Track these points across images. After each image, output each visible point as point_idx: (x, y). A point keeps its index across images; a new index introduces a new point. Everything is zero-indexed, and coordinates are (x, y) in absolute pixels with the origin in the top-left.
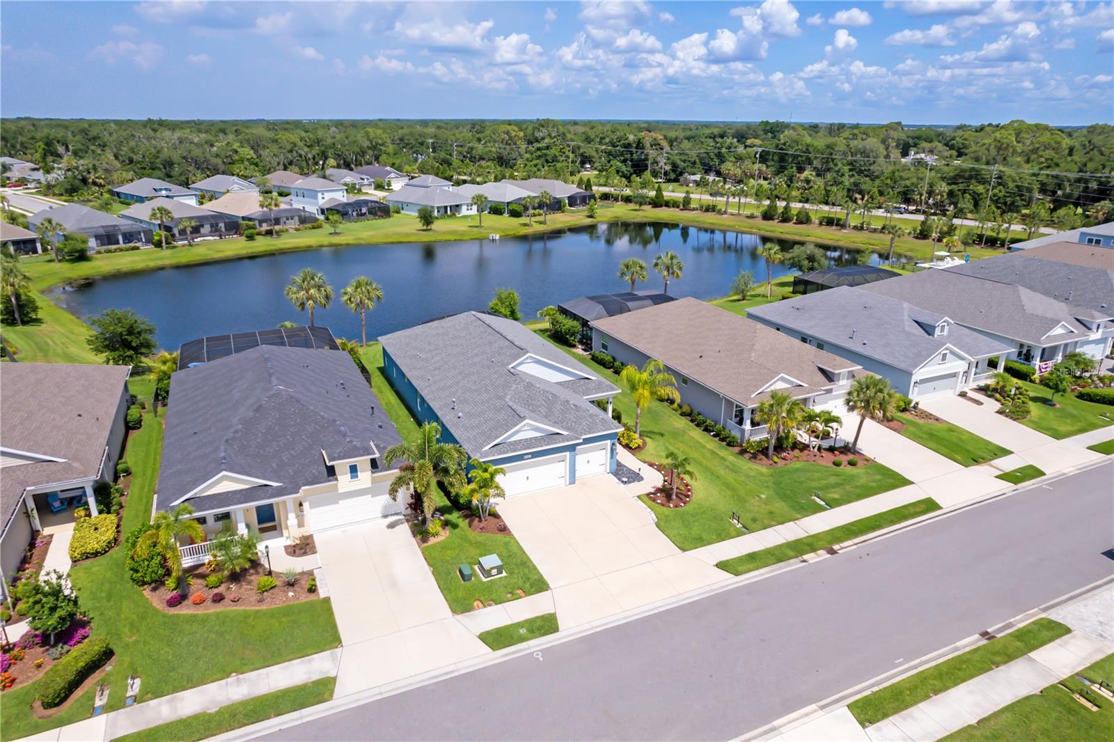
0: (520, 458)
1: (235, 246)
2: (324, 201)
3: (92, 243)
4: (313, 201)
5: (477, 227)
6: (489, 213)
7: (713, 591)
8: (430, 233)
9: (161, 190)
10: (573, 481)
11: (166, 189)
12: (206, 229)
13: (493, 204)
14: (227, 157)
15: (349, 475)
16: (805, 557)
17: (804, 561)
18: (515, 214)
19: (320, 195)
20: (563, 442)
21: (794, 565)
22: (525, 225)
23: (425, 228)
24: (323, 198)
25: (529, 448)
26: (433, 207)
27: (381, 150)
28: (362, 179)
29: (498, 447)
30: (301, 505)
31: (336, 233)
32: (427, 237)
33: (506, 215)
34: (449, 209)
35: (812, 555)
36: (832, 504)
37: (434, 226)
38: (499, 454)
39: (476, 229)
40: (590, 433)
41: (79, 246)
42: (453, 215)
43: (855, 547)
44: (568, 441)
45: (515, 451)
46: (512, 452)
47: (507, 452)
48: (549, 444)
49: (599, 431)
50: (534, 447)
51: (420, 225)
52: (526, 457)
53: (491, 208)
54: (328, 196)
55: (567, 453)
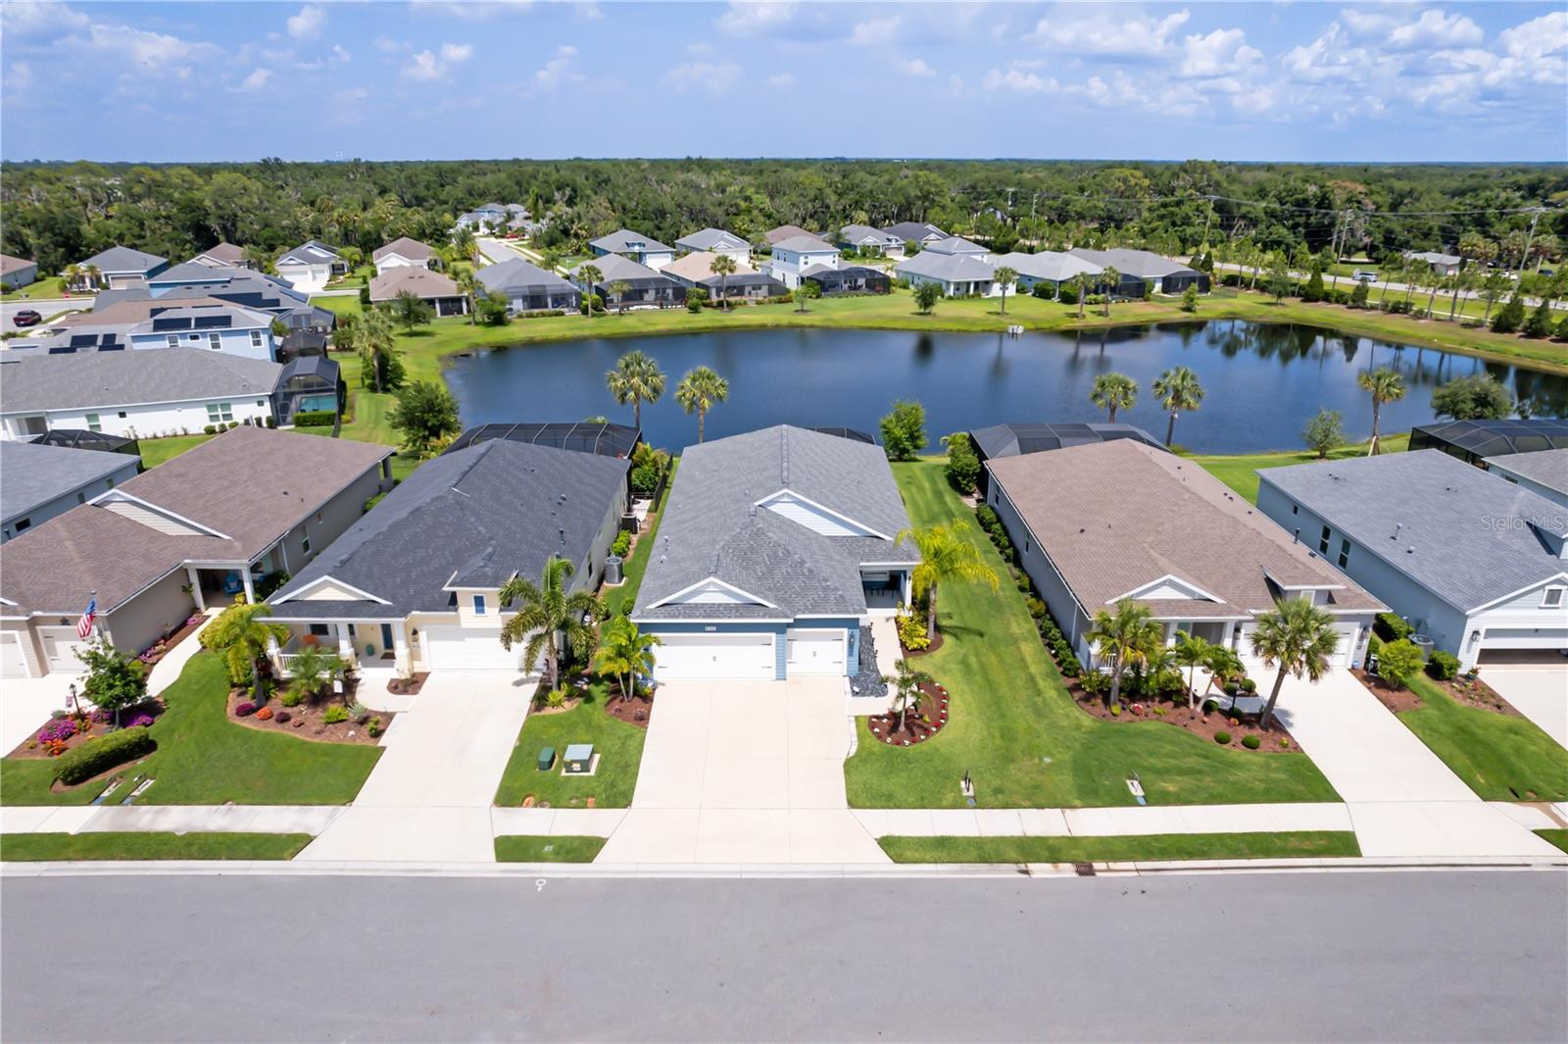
0: (699, 628)
1: (676, 318)
2: (806, 267)
3: (518, 305)
4: (792, 265)
5: (998, 314)
6: (1034, 295)
7: (843, 873)
8: (928, 318)
9: (634, 244)
10: (781, 676)
11: (639, 244)
12: (650, 296)
13: (1040, 283)
14: (731, 206)
15: (474, 607)
16: (1031, 866)
17: (1026, 872)
18: (1068, 299)
19: (802, 259)
20: (764, 617)
21: (1007, 872)
22: (1075, 315)
23: (922, 310)
24: (806, 263)
25: (710, 617)
26: (948, 283)
27: (934, 201)
28: (889, 240)
29: (667, 608)
30: (415, 632)
31: (803, 311)
32: (926, 324)
33: (1056, 299)
34: (972, 286)
35: (1049, 866)
36: (1154, 798)
37: (934, 309)
38: (665, 617)
39: (994, 317)
40: (811, 612)
41: (498, 308)
42: (977, 295)
43: (1136, 874)
44: (770, 617)
45: (690, 617)
46: (684, 617)
47: (677, 617)
48: (742, 616)
49: (827, 612)
50: (718, 617)
51: (916, 308)
52: (709, 629)
53: (1036, 289)
54: (813, 260)
55: (773, 635)
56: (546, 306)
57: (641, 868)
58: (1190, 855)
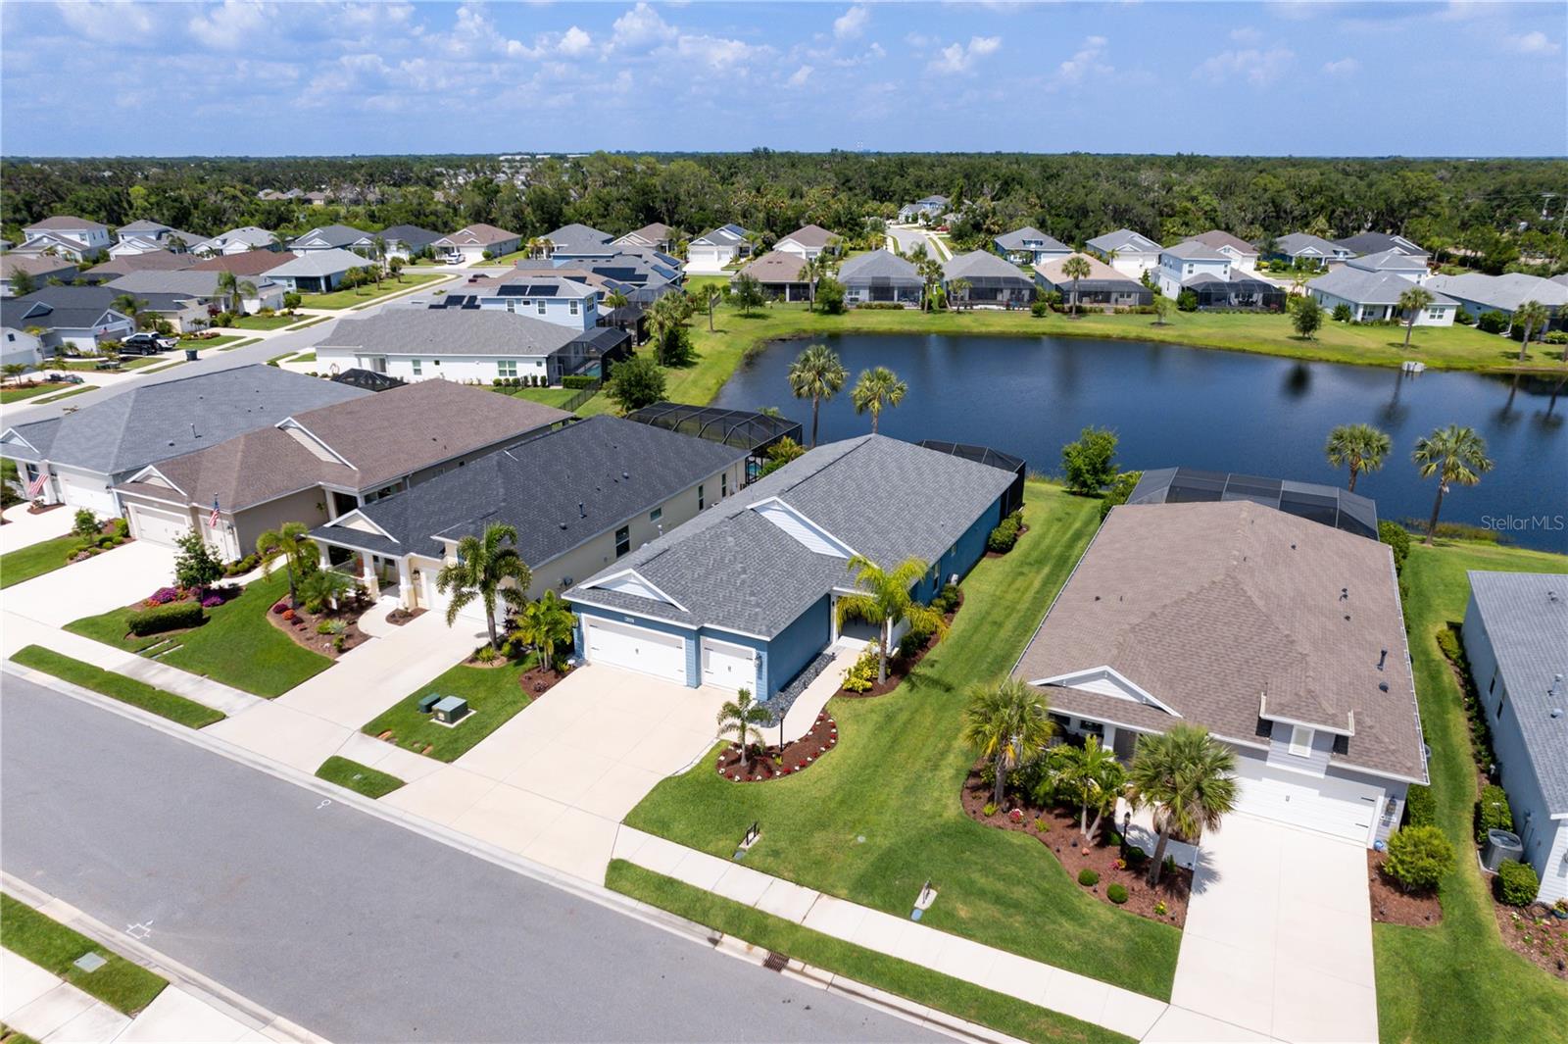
0: (620, 617)
1: (1018, 320)
2: (1191, 275)
3: (864, 296)
5: (1402, 345)
6: (1479, 327)
8: (1305, 344)
9: (1030, 242)
10: (692, 683)
11: (1036, 242)
12: (1005, 295)
13: (1489, 312)
14: (1166, 206)
16: (727, 938)
17: (715, 942)
18: (1517, 335)
20: (671, 618)
21: (696, 935)
22: (1516, 356)
23: (1301, 335)
25: (627, 608)
26: (1357, 306)
27: (1425, 208)
28: (1335, 252)
29: (596, 592)
30: (417, 572)
31: (1160, 324)
32: (1305, 350)
33: (1504, 335)
34: (1389, 311)
35: (742, 944)
37: (1316, 334)
38: (589, 600)
39: (1394, 349)
40: (719, 624)
42: (1394, 322)
43: (824, 987)
44: (677, 620)
45: (609, 604)
46: (604, 603)
47: (599, 602)
48: (653, 614)
49: (733, 627)
50: (633, 609)
51: (1293, 331)
52: (628, 619)
53: (1482, 319)
54: (1198, 269)
55: (683, 639)
56: (893, 299)
57: (408, 818)
58: (901, 990)
